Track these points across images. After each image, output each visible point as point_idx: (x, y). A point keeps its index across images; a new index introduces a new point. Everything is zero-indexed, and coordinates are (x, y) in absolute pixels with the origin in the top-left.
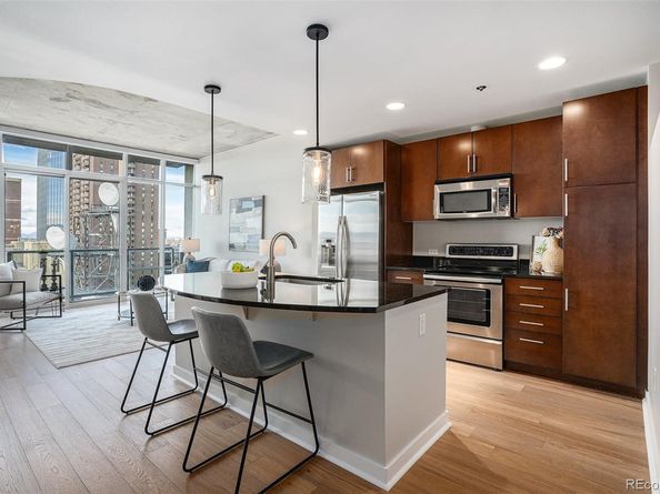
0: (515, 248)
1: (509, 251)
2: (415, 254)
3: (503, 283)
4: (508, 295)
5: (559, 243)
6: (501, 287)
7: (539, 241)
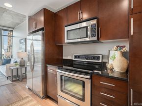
0: (101, 56)
1: (98, 58)
2: (64, 58)
3: (91, 78)
4: (94, 85)
5: (124, 54)
6: (90, 80)
7: (112, 53)
